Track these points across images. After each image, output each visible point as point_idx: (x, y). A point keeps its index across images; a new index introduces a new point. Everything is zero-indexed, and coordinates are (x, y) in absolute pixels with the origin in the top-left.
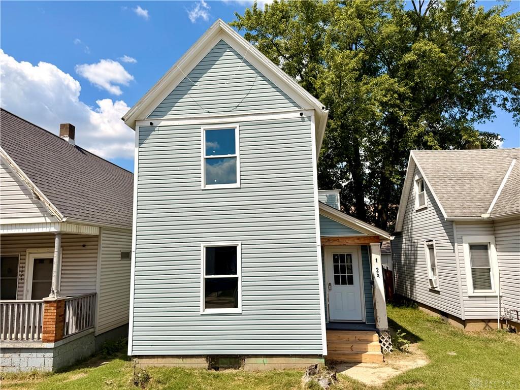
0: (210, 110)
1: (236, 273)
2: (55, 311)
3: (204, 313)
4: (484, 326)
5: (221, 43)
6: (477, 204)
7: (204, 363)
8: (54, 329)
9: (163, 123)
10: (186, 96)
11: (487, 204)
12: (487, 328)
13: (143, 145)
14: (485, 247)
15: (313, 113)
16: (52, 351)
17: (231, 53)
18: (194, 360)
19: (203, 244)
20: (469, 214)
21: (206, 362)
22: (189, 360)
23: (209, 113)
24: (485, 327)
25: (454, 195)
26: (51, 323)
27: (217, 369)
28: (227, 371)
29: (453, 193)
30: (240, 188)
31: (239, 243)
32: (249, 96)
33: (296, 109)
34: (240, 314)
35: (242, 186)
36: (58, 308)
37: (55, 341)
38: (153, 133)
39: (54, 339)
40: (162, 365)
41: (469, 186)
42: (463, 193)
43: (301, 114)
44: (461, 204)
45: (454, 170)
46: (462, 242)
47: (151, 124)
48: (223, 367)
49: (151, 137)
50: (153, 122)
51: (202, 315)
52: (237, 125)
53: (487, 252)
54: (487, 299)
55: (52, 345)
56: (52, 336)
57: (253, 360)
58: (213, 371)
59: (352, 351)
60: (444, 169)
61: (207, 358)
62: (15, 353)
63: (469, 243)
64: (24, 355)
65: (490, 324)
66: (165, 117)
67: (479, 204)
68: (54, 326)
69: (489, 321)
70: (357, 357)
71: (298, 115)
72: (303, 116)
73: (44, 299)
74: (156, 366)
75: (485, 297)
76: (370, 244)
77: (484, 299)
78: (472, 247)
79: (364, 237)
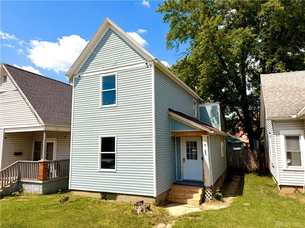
0: (104, 66)
1: (114, 151)
2: (43, 167)
3: (100, 171)
4: (294, 190)
5: (110, 30)
6: (292, 108)
7: (99, 196)
8: (42, 175)
9: (84, 75)
10: (94, 60)
11: (300, 108)
12: (297, 192)
13: (76, 87)
14: (297, 138)
15: (153, 62)
16: (42, 184)
17: (114, 35)
18: (96, 194)
19: (100, 136)
20: (284, 115)
21: (100, 195)
22: (93, 194)
23: (103, 68)
24: (296, 191)
25: (278, 103)
26: (41, 172)
27: (106, 199)
28: (110, 201)
29: (278, 101)
30: (117, 107)
31: (115, 136)
32: (122, 56)
33: (144, 61)
34: (116, 172)
35: (118, 105)
36: (44, 165)
37: (43, 180)
38: (80, 80)
39: (42, 179)
40: (82, 195)
41: (292, 96)
42: (285, 101)
43: (146, 64)
44: (281, 109)
45: (286, 86)
46: (279, 134)
47: (79, 76)
48: (108, 199)
49: (79, 83)
50: (80, 75)
51: (99, 172)
52: (116, 73)
53: (299, 141)
54: (296, 172)
55: (41, 182)
56: (41, 178)
57: (121, 196)
58: (104, 200)
59: (185, 197)
60: (279, 86)
61: (101, 193)
62: (30, 184)
63: (284, 135)
64: (33, 185)
65: (299, 189)
66: (85, 72)
67: (294, 108)
68: (42, 173)
69: (299, 187)
70: (184, 200)
71: (145, 64)
72: (148, 64)
73: (39, 161)
74: (80, 195)
75: (296, 171)
76: (202, 136)
77: (295, 172)
78: (287, 138)
79: (198, 132)
